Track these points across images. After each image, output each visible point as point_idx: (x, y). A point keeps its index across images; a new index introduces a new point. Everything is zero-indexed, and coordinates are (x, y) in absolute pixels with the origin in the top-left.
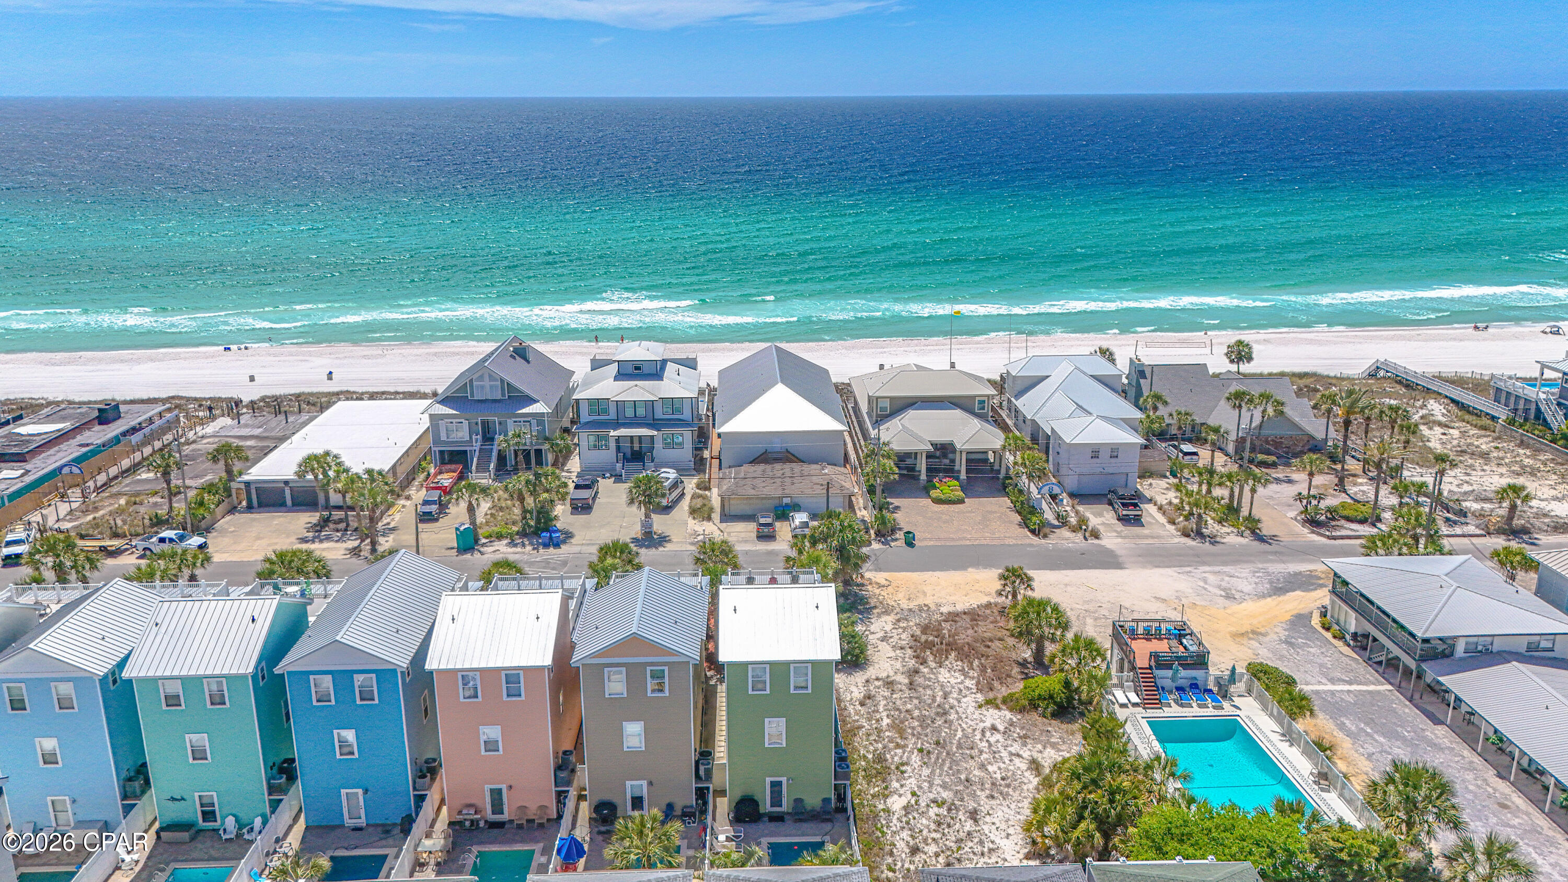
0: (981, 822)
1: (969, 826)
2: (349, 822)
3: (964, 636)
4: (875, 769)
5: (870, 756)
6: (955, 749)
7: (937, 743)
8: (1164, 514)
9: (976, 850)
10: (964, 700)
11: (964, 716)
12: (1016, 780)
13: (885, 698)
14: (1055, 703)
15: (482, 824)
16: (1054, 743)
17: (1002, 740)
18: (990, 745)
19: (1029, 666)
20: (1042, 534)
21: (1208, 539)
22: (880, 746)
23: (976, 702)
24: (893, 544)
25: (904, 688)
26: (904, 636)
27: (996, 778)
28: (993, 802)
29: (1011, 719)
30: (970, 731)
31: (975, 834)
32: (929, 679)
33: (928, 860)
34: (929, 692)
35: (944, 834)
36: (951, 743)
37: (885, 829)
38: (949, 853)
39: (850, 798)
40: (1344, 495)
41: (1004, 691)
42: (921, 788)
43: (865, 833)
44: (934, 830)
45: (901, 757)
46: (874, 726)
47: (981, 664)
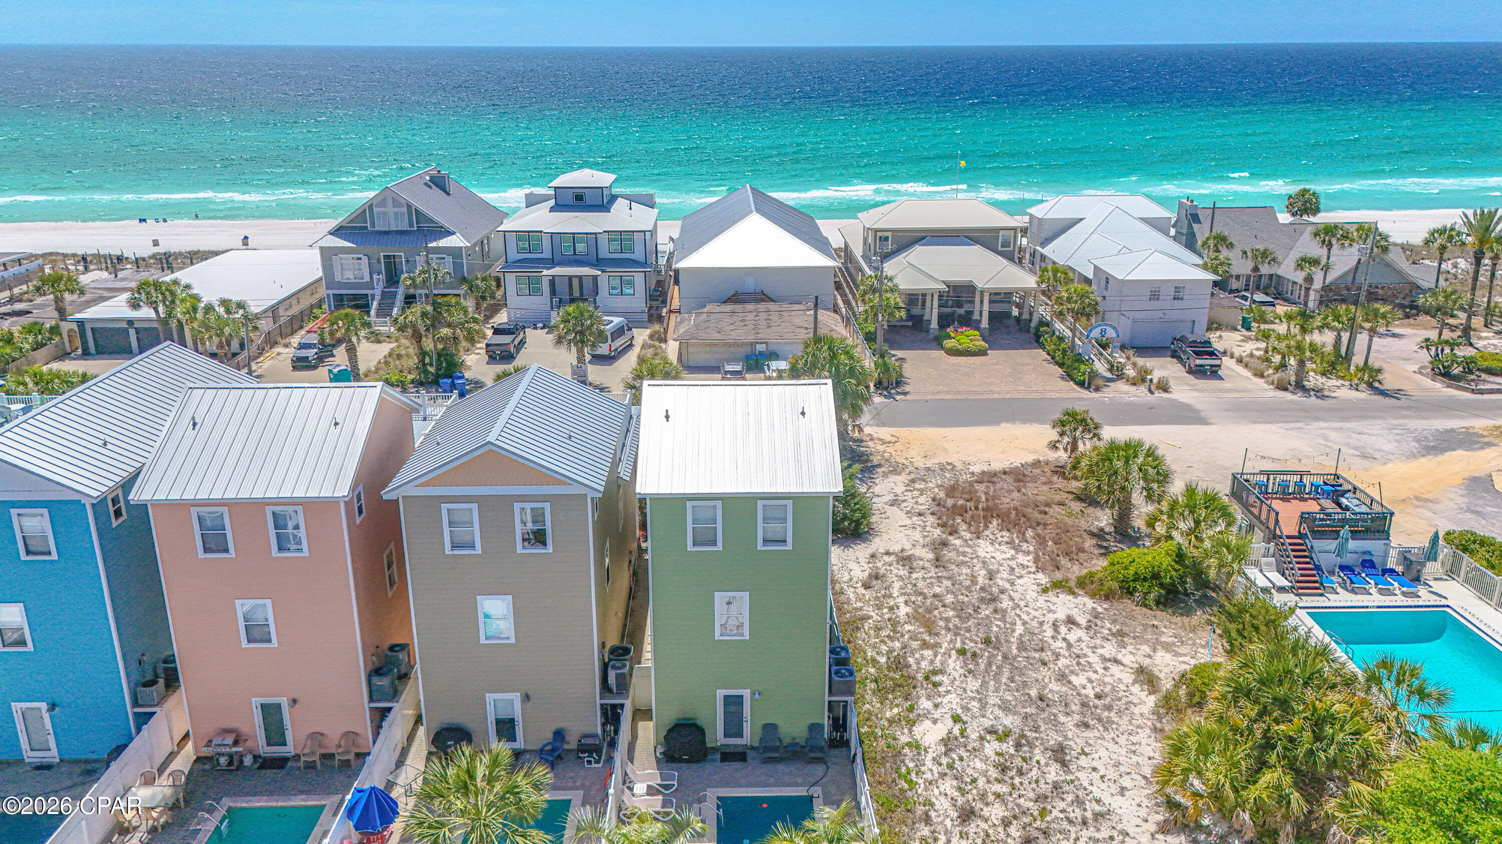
0: (1073, 767)
1: (1053, 773)
2: (30, 756)
3: (1008, 500)
4: (892, 679)
5: (883, 660)
6: (1015, 651)
7: (987, 642)
8: (1246, 366)
9: (1072, 815)
10: (1018, 581)
11: (1022, 604)
12: (1119, 699)
13: (901, 578)
14: (1162, 585)
15: (248, 761)
16: (1168, 644)
17: (1085, 638)
18: (1070, 646)
19: (1108, 537)
20: (1093, 387)
21: (1312, 393)
22: (897, 645)
23: (1038, 585)
24: (898, 397)
25: (927, 565)
26: (922, 500)
27: (1087, 696)
28: (1088, 734)
29: (1094, 609)
30: (1035, 624)
31: (1066, 788)
32: (964, 554)
33: (991, 832)
34: (965, 570)
35: (1013, 787)
36: (1007, 641)
37: (913, 775)
38: (1026, 820)
39: (854, 725)
40: (1470, 348)
41: (1076, 571)
42: (968, 709)
43: (880, 783)
44: (996, 779)
45: (932, 662)
46: (887, 616)
47: (1039, 535)
